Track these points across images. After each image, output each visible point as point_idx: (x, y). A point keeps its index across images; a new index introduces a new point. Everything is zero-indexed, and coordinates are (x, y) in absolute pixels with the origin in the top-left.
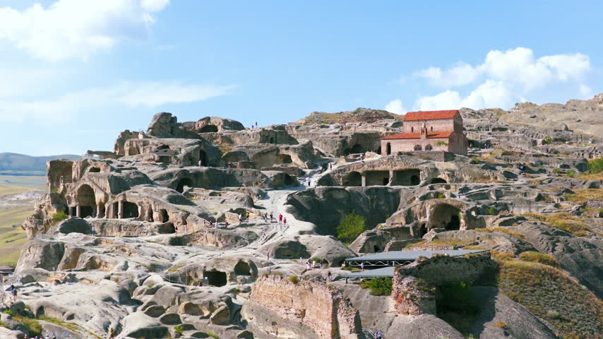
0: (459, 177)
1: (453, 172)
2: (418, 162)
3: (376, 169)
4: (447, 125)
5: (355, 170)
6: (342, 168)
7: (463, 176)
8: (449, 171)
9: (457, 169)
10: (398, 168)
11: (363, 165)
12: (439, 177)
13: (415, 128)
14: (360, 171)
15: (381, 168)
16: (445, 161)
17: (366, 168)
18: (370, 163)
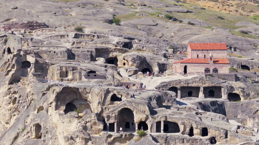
0: (248, 93)
1: (243, 89)
2: (221, 82)
3: (190, 85)
4: (223, 55)
5: (174, 86)
6: (164, 84)
7: (250, 92)
8: (241, 88)
9: (246, 87)
10: (207, 85)
11: (180, 83)
12: (234, 92)
13: (200, 55)
14: (178, 86)
15: (194, 85)
16: (235, 81)
17: (182, 84)
18: (186, 81)
